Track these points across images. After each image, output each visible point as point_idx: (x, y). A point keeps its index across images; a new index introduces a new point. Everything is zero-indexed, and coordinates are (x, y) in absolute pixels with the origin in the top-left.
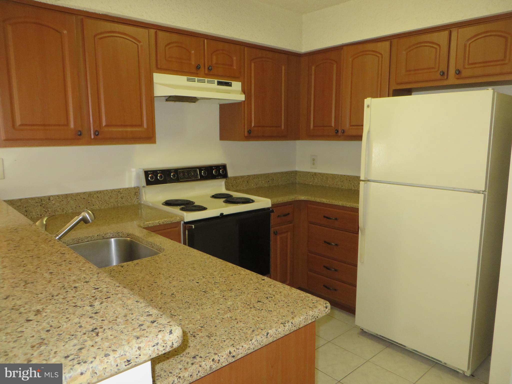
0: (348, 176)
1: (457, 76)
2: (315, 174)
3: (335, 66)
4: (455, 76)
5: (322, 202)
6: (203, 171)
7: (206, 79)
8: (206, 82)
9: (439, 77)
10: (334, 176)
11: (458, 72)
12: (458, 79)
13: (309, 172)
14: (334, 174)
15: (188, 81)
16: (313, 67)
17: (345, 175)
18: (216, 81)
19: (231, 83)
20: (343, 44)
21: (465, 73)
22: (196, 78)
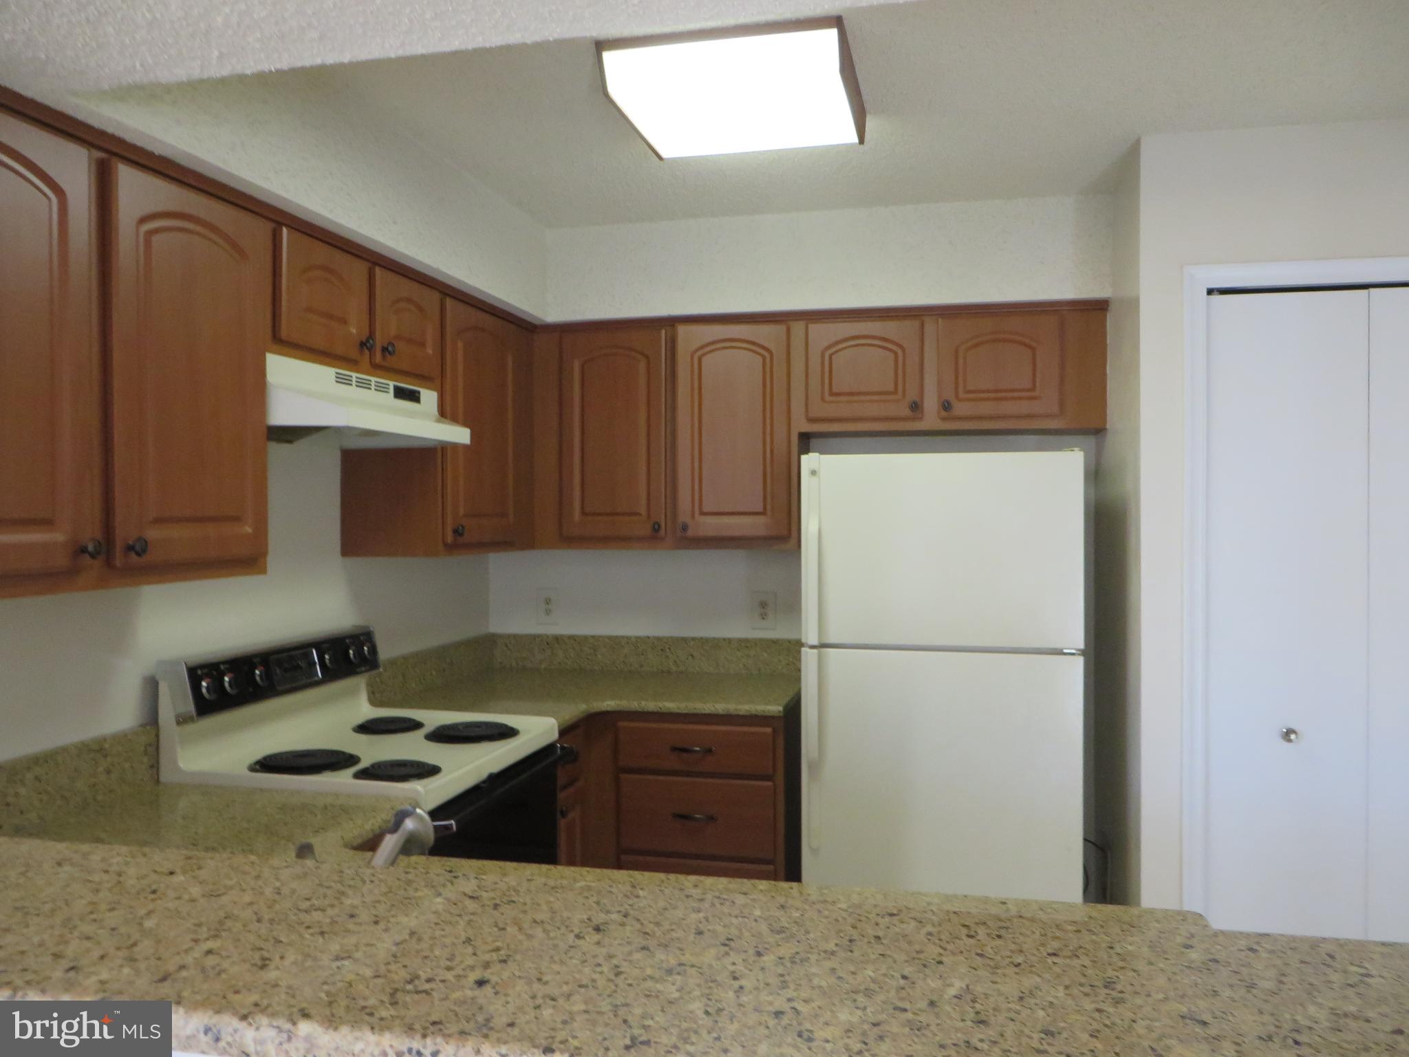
0: (659, 639)
1: (944, 413)
2: (558, 639)
3: (642, 366)
4: (938, 413)
5: (664, 710)
6: (329, 654)
7: (373, 379)
8: (354, 383)
9: (907, 412)
10: (616, 642)
11: (946, 406)
12: (944, 419)
13: (539, 636)
14: (617, 637)
15: (339, 384)
16: (577, 366)
17: (648, 637)
18: (391, 384)
19: (419, 393)
20: (669, 315)
21: (960, 409)
22: (354, 375)
